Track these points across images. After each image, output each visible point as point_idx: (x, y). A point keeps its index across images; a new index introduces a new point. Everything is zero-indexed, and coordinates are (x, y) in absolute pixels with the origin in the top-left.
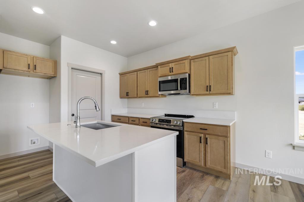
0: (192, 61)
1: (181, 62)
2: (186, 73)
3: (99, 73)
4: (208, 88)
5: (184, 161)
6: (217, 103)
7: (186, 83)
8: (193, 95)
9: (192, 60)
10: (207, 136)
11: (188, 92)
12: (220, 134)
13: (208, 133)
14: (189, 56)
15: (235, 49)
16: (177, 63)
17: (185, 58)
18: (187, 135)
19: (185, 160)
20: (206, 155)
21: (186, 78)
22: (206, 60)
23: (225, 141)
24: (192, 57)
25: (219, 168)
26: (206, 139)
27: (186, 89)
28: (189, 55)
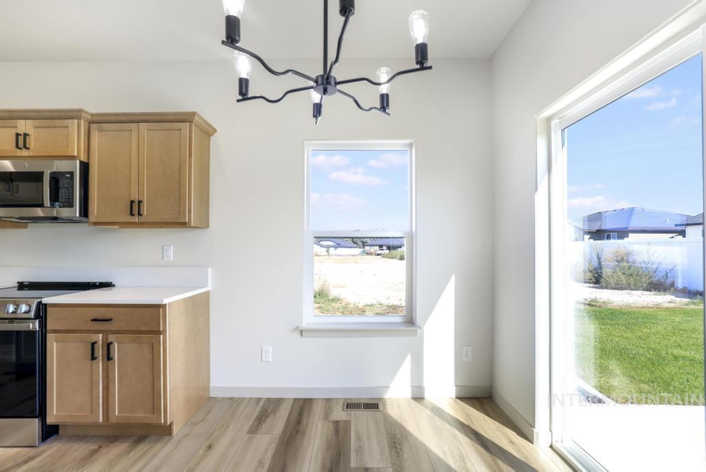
0: (94, 126)
1: (58, 122)
2: (73, 158)
4: (136, 208)
5: (48, 424)
6: (172, 247)
7: (72, 187)
8: (96, 224)
9: (96, 125)
10: (111, 338)
11: (78, 215)
12: (143, 328)
13: (114, 328)
15: (196, 117)
16: (43, 122)
17: (68, 114)
18: (57, 342)
19: (50, 420)
20: (108, 392)
21: (72, 174)
22: (131, 131)
23: (153, 344)
24: (92, 115)
25: (140, 415)
26: (109, 346)
27: (70, 204)
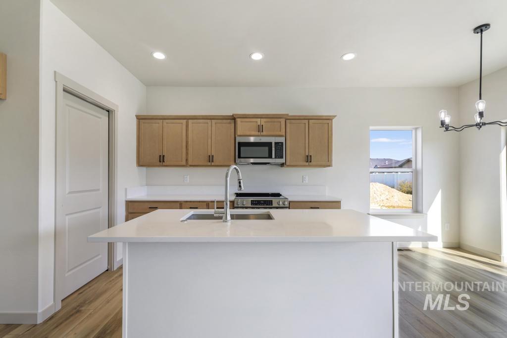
0: (289, 121)
1: (276, 120)
2: (282, 136)
3: (103, 109)
4: (308, 159)
7: (283, 149)
8: (288, 166)
11: (285, 162)
14: (287, 115)
16: (268, 120)
17: (281, 116)
21: (282, 143)
22: (305, 123)
27: (283, 158)
28: (287, 113)
